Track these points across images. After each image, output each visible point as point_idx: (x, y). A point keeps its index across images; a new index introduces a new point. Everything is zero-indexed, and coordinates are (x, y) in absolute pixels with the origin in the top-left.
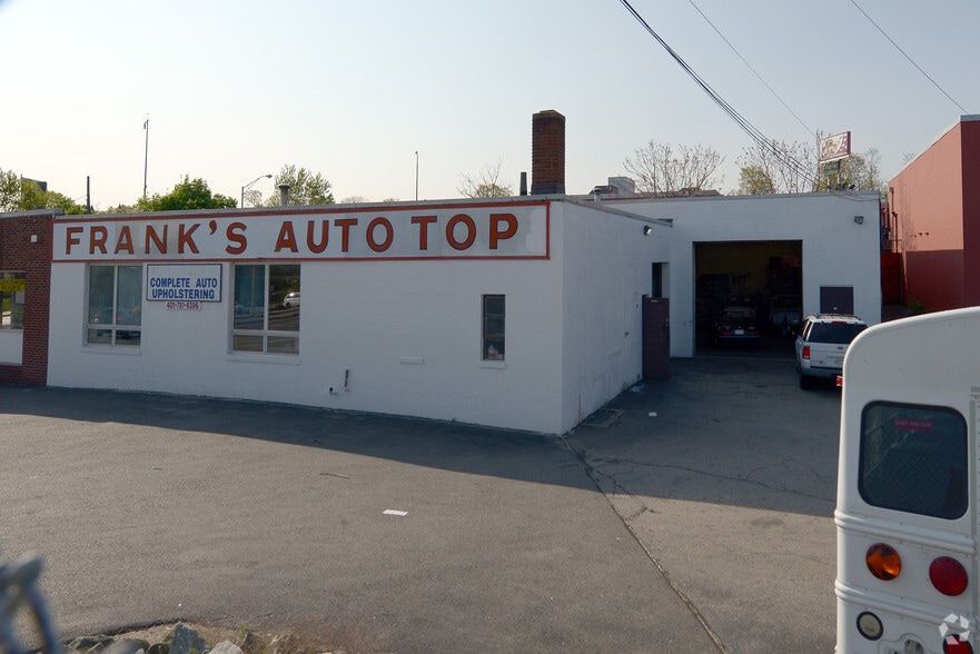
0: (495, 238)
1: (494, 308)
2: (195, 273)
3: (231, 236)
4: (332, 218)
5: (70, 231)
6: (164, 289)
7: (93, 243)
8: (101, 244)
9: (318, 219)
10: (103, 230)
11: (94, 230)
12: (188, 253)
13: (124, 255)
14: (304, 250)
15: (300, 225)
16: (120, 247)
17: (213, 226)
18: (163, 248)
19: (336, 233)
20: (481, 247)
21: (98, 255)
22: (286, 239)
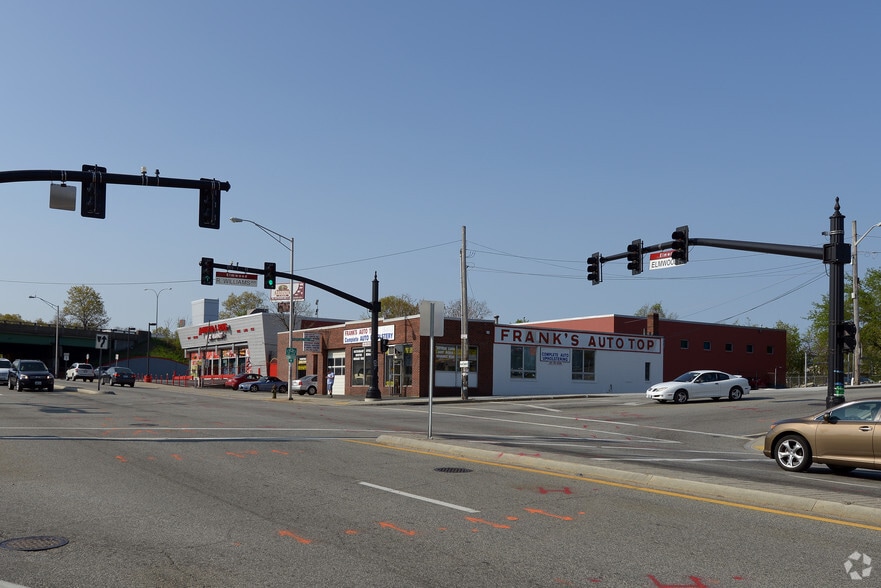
0: (649, 347)
1: (648, 365)
2: (560, 352)
3: (573, 339)
4: (606, 337)
5: (503, 331)
6: (547, 357)
7: (515, 337)
8: (519, 338)
9: (602, 337)
10: (520, 332)
11: (515, 332)
12: (557, 344)
13: (529, 343)
14: (598, 346)
15: (596, 337)
16: (527, 339)
17: (566, 335)
18: (547, 341)
19: (607, 341)
20: (645, 349)
21: (517, 341)
22: (592, 342)
